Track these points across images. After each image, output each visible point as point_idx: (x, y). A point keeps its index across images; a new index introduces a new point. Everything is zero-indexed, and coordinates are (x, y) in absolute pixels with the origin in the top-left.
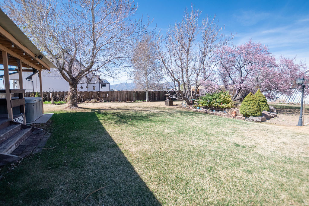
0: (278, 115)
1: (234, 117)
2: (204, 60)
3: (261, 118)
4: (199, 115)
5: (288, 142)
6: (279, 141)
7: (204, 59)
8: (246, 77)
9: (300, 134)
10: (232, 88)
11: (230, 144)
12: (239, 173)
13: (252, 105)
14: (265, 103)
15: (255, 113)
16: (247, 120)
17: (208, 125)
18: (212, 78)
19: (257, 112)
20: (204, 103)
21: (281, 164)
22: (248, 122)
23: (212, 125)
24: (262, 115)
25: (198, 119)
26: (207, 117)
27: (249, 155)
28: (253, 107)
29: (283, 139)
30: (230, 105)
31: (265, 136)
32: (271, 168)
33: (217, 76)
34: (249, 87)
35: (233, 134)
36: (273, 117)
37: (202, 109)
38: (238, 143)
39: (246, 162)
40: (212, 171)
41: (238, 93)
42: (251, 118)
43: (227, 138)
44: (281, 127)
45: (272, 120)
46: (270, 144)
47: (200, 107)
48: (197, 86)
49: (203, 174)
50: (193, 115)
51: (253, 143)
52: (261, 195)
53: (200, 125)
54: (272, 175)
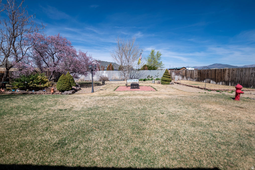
0: (81, 88)
1: (53, 94)
2: (14, 42)
3: (72, 91)
4: (18, 96)
5: (88, 101)
6: (84, 102)
7: (13, 40)
8: (58, 62)
9: (93, 96)
10: (46, 70)
11: (56, 111)
12: (67, 123)
13: (65, 82)
14: (73, 81)
15: (68, 88)
16: (63, 94)
17: (32, 103)
18: (25, 60)
19: (69, 87)
20: (19, 85)
21: (87, 112)
22: (64, 95)
23: (36, 102)
24: (72, 89)
25: (19, 99)
26: (28, 97)
27: (70, 113)
28: (66, 84)
29: (86, 100)
30: (48, 85)
31: (77, 101)
32: (83, 115)
33: (30, 59)
34: (61, 70)
35: (56, 105)
36: (78, 90)
37: (19, 91)
38: (61, 108)
39: (69, 117)
40: (48, 129)
41: (53, 74)
42: (66, 92)
43: (52, 108)
44: (84, 95)
45: (78, 92)
46: (80, 104)
47: (16, 89)
48: (8, 68)
49: (43, 133)
50: (11, 97)
51: (71, 106)
52: (81, 128)
53: (24, 105)
54: (84, 118)
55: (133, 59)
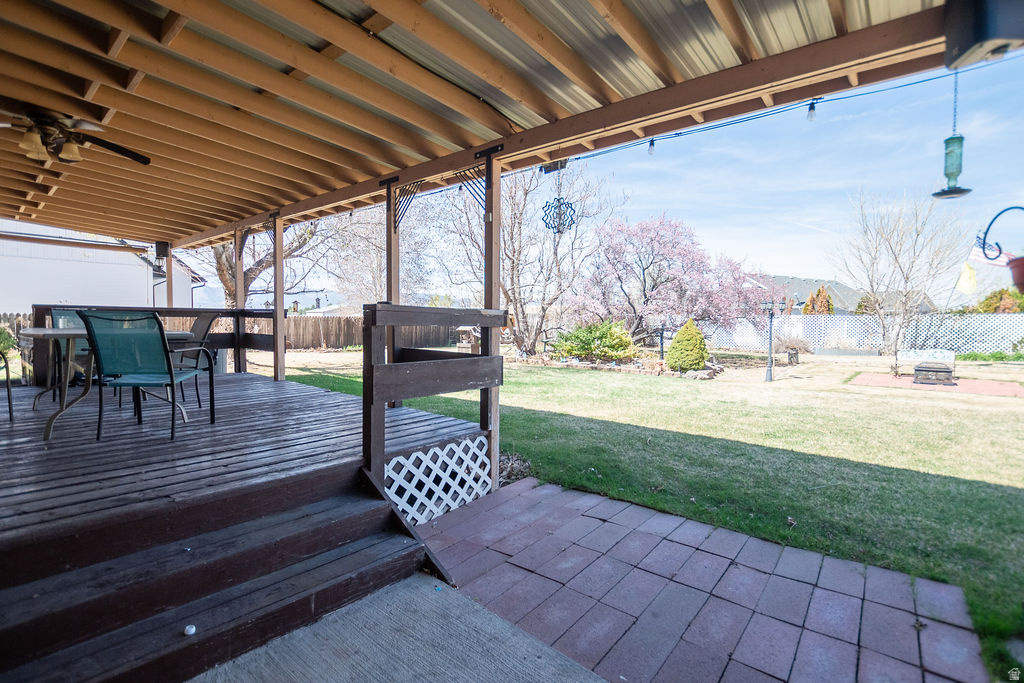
0: (723, 368)
1: (659, 374)
3: (705, 372)
15: (695, 364)
16: (684, 378)
19: (699, 362)
22: (687, 381)
24: (706, 368)
28: (692, 353)
36: (720, 371)
42: (691, 373)
55: (934, 266)
